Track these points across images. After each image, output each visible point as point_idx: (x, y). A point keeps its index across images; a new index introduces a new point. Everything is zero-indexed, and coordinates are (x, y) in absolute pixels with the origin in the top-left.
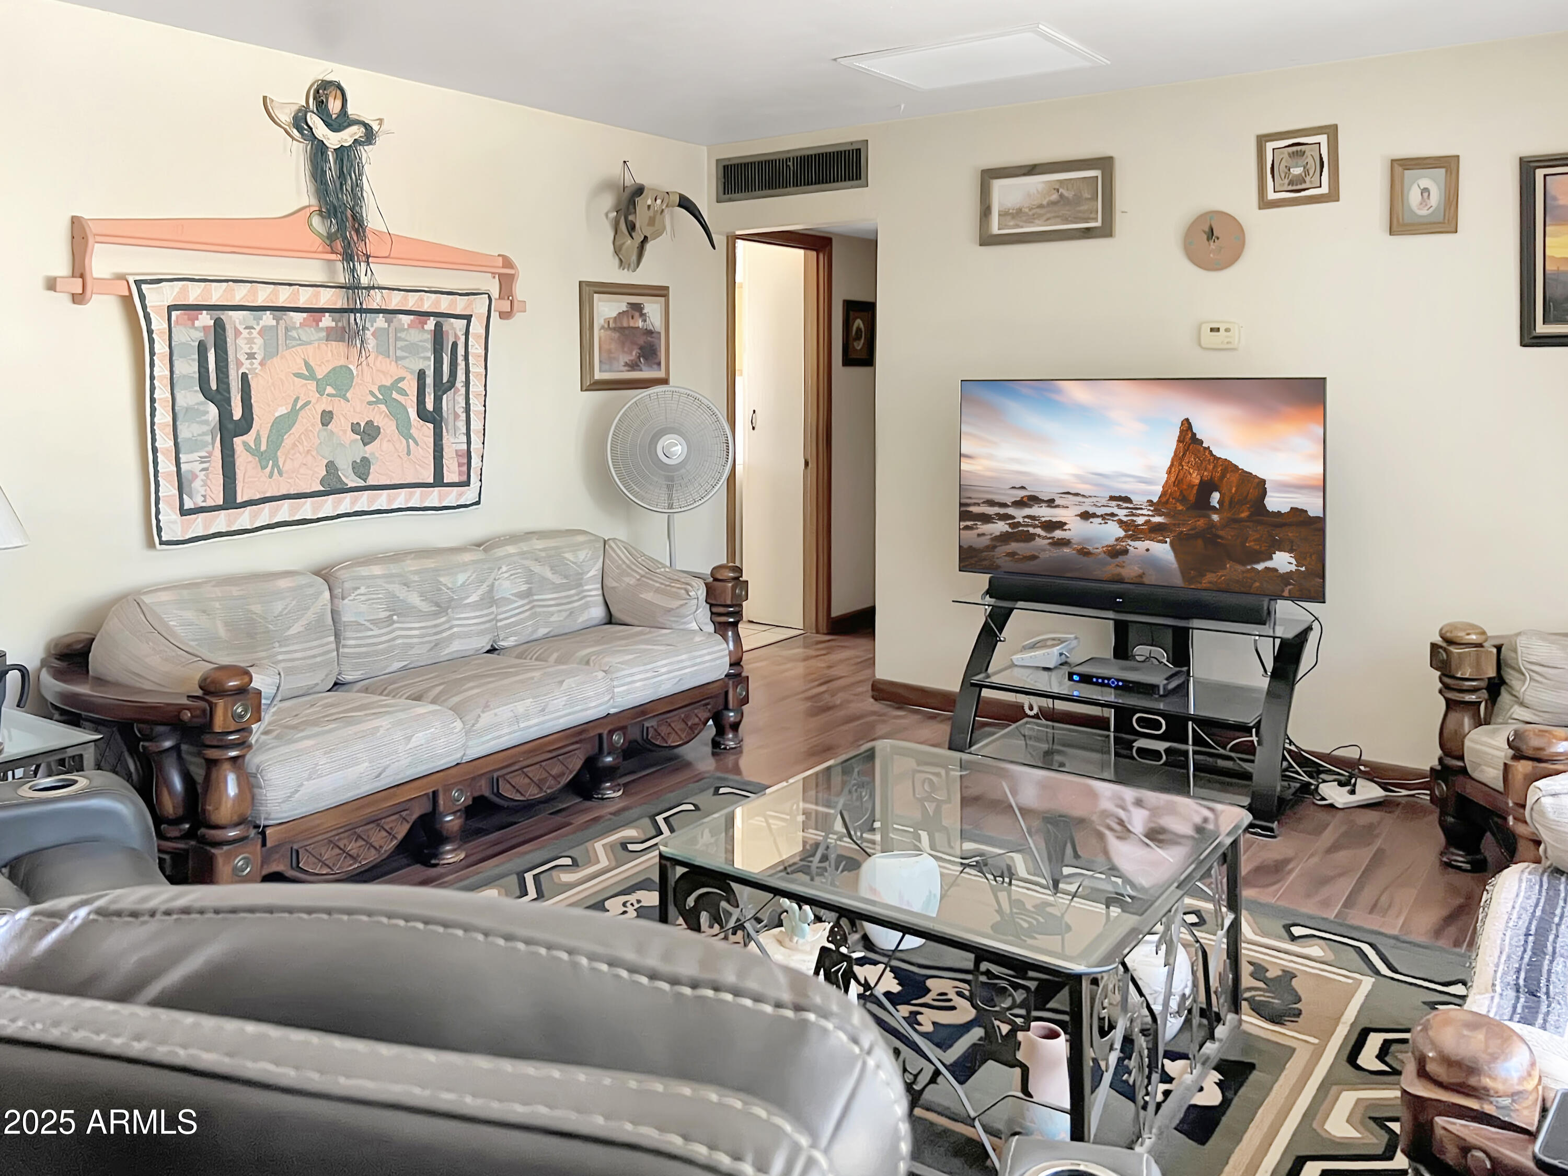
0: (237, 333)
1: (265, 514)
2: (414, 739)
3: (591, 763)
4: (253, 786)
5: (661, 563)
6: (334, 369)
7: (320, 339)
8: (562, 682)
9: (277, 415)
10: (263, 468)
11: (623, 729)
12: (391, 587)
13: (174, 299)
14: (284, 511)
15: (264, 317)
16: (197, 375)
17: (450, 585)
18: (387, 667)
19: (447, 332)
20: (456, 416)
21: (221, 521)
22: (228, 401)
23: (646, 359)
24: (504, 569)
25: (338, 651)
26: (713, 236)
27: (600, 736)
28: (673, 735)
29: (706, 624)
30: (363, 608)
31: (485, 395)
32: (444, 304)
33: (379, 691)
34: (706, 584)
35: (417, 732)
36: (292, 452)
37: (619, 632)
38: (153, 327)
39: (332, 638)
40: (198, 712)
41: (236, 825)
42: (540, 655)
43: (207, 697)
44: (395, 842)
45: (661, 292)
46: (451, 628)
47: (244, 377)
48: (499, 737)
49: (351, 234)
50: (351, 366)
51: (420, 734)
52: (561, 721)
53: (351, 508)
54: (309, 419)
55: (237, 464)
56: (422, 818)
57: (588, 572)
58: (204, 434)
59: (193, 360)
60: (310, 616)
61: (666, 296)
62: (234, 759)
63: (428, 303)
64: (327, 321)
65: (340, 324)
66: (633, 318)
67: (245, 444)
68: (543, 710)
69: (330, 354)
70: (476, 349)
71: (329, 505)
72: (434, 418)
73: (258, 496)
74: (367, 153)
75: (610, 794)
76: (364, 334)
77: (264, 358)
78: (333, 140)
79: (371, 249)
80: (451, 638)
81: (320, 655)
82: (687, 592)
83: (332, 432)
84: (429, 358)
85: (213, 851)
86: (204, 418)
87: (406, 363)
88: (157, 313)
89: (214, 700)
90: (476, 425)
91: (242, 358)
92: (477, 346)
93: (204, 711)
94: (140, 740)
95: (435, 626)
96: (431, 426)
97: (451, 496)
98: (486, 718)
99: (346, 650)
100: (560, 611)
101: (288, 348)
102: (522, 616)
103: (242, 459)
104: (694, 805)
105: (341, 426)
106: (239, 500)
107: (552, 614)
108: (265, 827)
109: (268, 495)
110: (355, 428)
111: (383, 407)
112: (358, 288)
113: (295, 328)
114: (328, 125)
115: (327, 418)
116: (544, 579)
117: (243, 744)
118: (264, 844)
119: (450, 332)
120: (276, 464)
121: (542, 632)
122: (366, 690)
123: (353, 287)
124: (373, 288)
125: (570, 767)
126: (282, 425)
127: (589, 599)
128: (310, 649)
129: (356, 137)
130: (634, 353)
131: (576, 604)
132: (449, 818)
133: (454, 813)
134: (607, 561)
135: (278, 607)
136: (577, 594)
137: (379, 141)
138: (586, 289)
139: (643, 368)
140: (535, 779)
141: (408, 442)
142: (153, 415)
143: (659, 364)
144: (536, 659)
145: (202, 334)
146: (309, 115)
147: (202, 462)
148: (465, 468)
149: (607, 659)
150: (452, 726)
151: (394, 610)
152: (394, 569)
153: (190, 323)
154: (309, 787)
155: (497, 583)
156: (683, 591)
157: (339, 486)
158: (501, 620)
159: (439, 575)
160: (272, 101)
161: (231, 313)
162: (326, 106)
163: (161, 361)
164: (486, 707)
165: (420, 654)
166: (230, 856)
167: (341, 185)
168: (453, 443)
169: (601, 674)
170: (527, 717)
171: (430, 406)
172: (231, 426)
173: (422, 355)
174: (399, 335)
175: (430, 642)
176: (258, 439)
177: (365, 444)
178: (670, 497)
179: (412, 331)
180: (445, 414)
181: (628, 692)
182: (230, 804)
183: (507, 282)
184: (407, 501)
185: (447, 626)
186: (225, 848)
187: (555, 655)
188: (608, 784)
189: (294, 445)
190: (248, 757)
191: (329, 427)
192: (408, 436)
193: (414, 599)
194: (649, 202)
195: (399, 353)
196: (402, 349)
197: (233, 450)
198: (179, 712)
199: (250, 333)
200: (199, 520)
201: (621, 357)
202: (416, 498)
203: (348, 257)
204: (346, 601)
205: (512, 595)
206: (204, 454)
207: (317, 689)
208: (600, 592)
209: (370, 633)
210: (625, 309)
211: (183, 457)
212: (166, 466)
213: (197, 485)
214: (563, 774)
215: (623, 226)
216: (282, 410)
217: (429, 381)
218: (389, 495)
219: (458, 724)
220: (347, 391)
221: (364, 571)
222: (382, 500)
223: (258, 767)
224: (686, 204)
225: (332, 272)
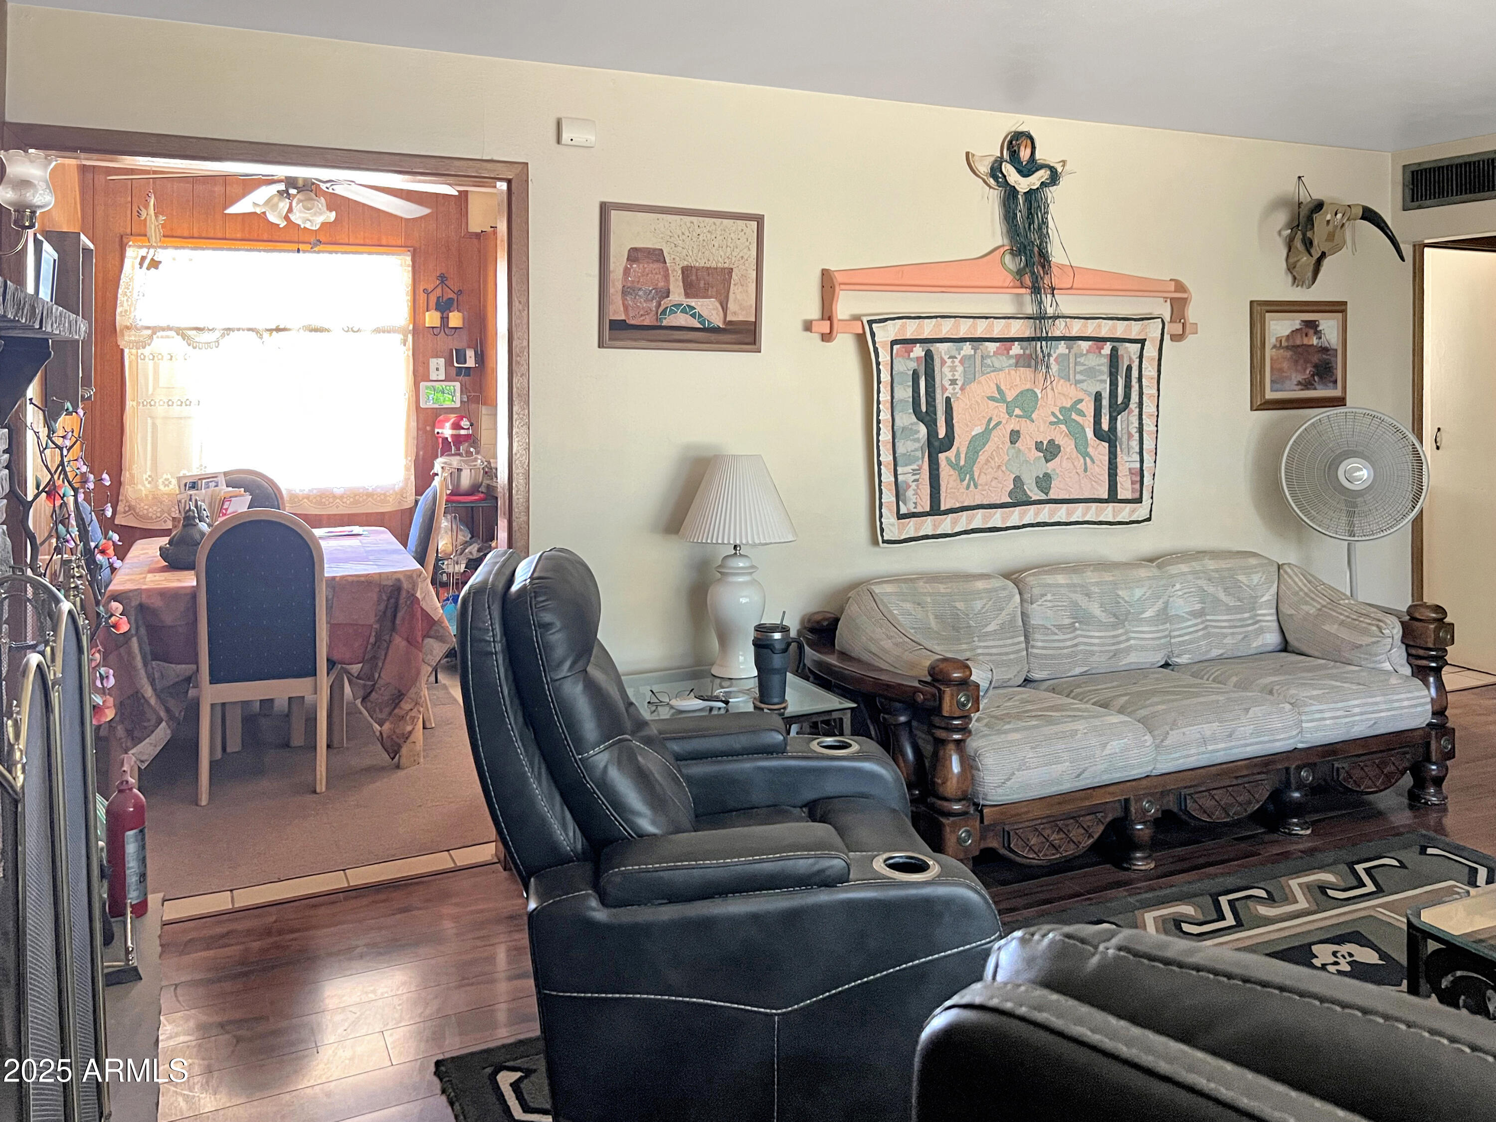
0: (943, 363)
1: (963, 521)
2: (1109, 747)
3: (1276, 795)
4: (972, 767)
5: (1342, 593)
6: (1021, 393)
7: (1010, 366)
8: (1247, 710)
9: (973, 433)
10: (962, 480)
11: (1312, 766)
12: (1074, 596)
13: (896, 335)
14: (978, 519)
15: (965, 348)
16: (911, 400)
17: (1127, 599)
18: (1070, 670)
19: (1122, 356)
20: (1130, 436)
21: (928, 526)
22: (935, 422)
23: (1321, 378)
24: (1178, 586)
25: (1027, 650)
26: (1402, 246)
27: (1287, 769)
28: (1367, 782)
29: (1402, 666)
30: (1050, 613)
31: (1158, 416)
32: (1120, 330)
33: (1066, 692)
34: (1402, 623)
35: (1112, 740)
36: (986, 467)
37: (1301, 662)
38: (880, 360)
39: (1022, 639)
40: (929, 696)
41: (959, 800)
42: (1217, 676)
43: (936, 684)
44: (1091, 841)
45: (1338, 308)
46: (1128, 640)
47: (948, 400)
48: (1188, 756)
49: (1038, 269)
50: (1036, 390)
51: (1114, 743)
52: (1248, 749)
53: (1035, 519)
54: (1000, 437)
55: (941, 476)
56: (1114, 821)
57: (1263, 596)
58: (916, 450)
59: (909, 386)
60: (1004, 616)
61: (1344, 311)
62: (958, 742)
63: (1105, 329)
64: (1016, 349)
65: (1028, 352)
66: (1306, 335)
67: (948, 459)
68: (1230, 736)
69: (1018, 379)
70: (1149, 371)
71: (1015, 516)
72: (1109, 437)
73: (958, 505)
74: (1053, 194)
75: (1297, 830)
76: (1049, 359)
77: (963, 385)
78: (1023, 184)
79: (1056, 282)
80: (1128, 650)
81: (1013, 653)
82: (1380, 629)
83: (1019, 450)
84: (1105, 381)
85: (944, 820)
86: (916, 436)
87: (1084, 386)
88: (883, 348)
89: (942, 688)
90: (1148, 444)
91: (947, 383)
92: (1150, 369)
93: (934, 695)
94: (880, 712)
95: (1114, 637)
96: (1106, 445)
97: (1125, 512)
98: (1174, 737)
99: (1035, 651)
100: (1233, 634)
101: (983, 374)
102: (1196, 635)
103: (946, 473)
104: (1398, 861)
105: (1026, 444)
106: (943, 508)
107: (1225, 636)
108: (983, 806)
109: (965, 504)
110: (1039, 446)
111: (1063, 427)
112: (1044, 318)
113: (990, 357)
114: (1020, 172)
115: (1015, 436)
116: (1217, 600)
117: (964, 729)
118: (982, 821)
119: (1125, 356)
120: (972, 478)
121: (1215, 653)
122: (1053, 690)
123: (1040, 317)
124: (1058, 317)
125: (1257, 796)
126: (978, 443)
127: (1264, 624)
128: (1005, 646)
129: (1043, 180)
130: (1308, 372)
131: (1250, 628)
132: (1139, 827)
133: (1143, 823)
134: (1282, 586)
135: (978, 605)
136: (1250, 618)
137: (1063, 181)
138: (1257, 308)
139: (1317, 387)
140: (1222, 803)
141: (1085, 460)
142: (878, 434)
143: (1335, 382)
144: (1214, 680)
145: (915, 364)
146: (1004, 164)
147: (914, 475)
148: (1138, 486)
149: (1293, 691)
150: (1143, 739)
151: (1076, 618)
152: (1076, 579)
153: (906, 354)
154: (1021, 777)
155: (1171, 599)
156: (1374, 628)
157: (1024, 499)
158: (1175, 637)
159: (1117, 589)
160: (973, 155)
161: (938, 345)
162: (1018, 154)
163: (885, 388)
164: (1174, 725)
165: (1100, 662)
166: (955, 827)
167: (1030, 225)
168: (1127, 462)
169: (1288, 707)
170: (1214, 739)
171: (1105, 426)
172: (937, 444)
173: (1099, 378)
174: (1078, 360)
175: (1110, 651)
176: (958, 455)
177: (1047, 461)
178: (1351, 524)
179: (1091, 356)
180: (1119, 434)
181: (1317, 729)
182: (955, 781)
183: (1179, 306)
184: (1084, 515)
185: (1124, 638)
186: (952, 819)
187: (1234, 679)
188: (1295, 820)
189: (987, 461)
190: (968, 740)
191: (1017, 445)
192: (1086, 455)
193: (1095, 609)
194: (1329, 217)
195: (1079, 377)
196: (1081, 373)
197: (938, 464)
198: (914, 693)
199: (953, 362)
200: (911, 523)
201: (1294, 376)
202: (1092, 512)
203: (1036, 290)
204: (1034, 606)
205: (1187, 613)
206: (915, 467)
207: (1010, 683)
208: (1275, 618)
209: (1056, 637)
210: (1298, 327)
211: (900, 470)
212: (887, 477)
213: (910, 493)
214: (1249, 802)
215: (1298, 244)
216: (978, 430)
217: (1105, 402)
218: (1067, 509)
219: (1148, 737)
220: (1033, 412)
221: (1049, 579)
222: (1062, 513)
223: (976, 751)
224: (1370, 216)
225: (1021, 304)
